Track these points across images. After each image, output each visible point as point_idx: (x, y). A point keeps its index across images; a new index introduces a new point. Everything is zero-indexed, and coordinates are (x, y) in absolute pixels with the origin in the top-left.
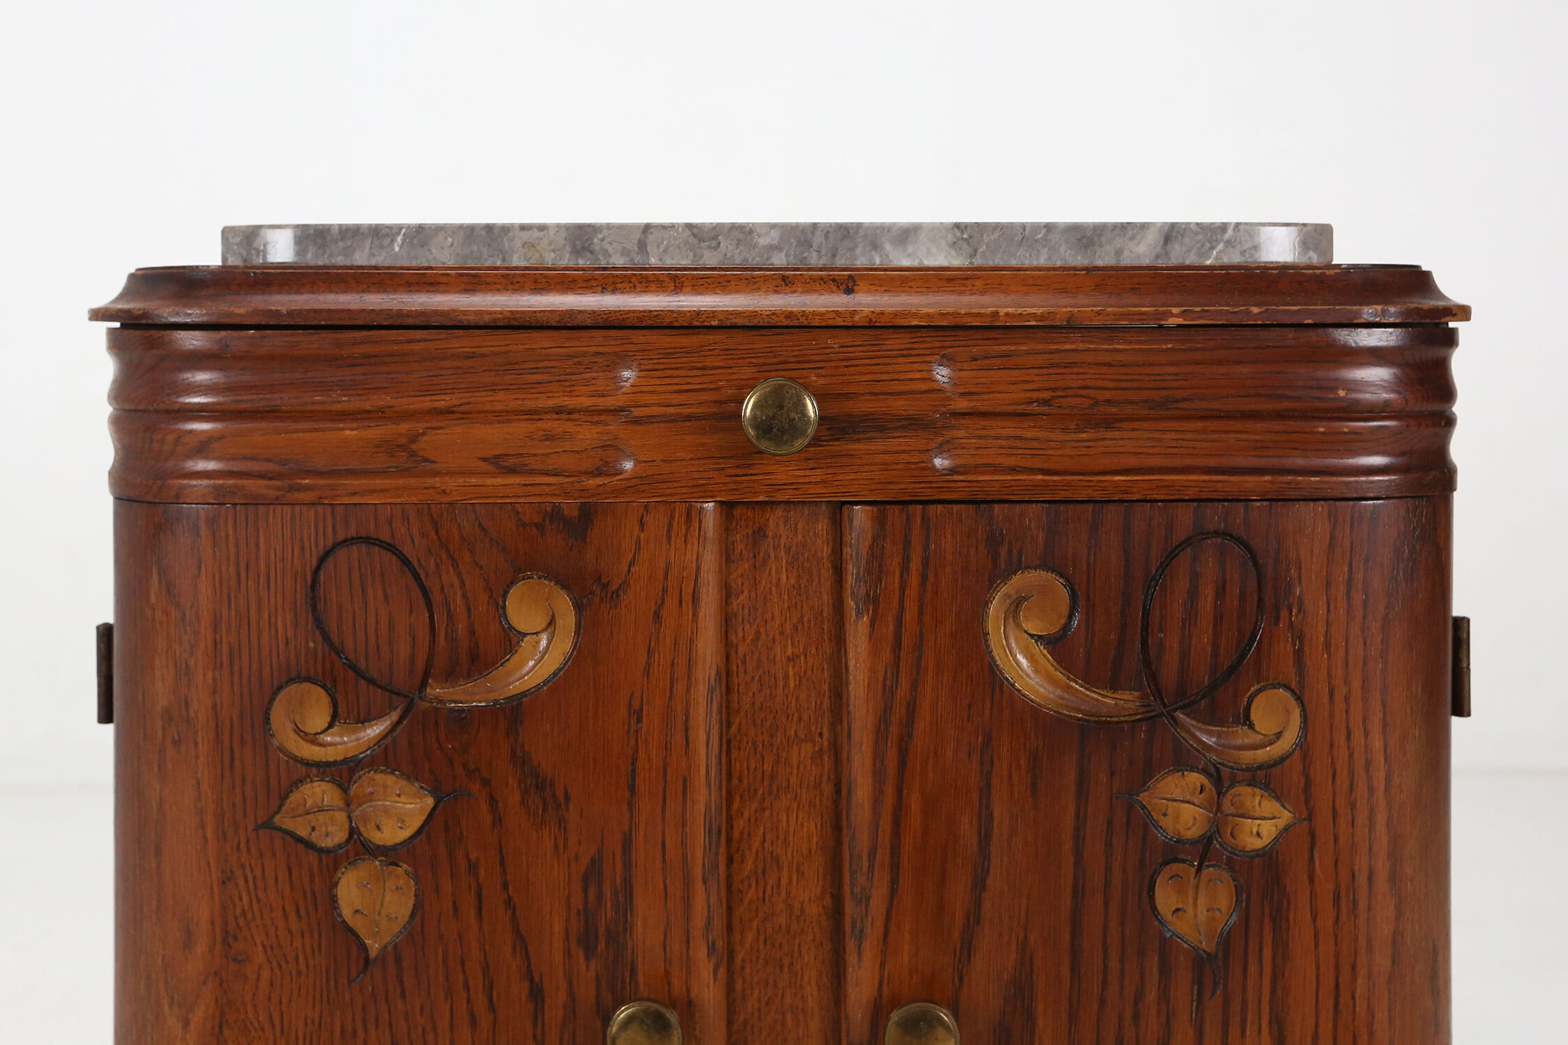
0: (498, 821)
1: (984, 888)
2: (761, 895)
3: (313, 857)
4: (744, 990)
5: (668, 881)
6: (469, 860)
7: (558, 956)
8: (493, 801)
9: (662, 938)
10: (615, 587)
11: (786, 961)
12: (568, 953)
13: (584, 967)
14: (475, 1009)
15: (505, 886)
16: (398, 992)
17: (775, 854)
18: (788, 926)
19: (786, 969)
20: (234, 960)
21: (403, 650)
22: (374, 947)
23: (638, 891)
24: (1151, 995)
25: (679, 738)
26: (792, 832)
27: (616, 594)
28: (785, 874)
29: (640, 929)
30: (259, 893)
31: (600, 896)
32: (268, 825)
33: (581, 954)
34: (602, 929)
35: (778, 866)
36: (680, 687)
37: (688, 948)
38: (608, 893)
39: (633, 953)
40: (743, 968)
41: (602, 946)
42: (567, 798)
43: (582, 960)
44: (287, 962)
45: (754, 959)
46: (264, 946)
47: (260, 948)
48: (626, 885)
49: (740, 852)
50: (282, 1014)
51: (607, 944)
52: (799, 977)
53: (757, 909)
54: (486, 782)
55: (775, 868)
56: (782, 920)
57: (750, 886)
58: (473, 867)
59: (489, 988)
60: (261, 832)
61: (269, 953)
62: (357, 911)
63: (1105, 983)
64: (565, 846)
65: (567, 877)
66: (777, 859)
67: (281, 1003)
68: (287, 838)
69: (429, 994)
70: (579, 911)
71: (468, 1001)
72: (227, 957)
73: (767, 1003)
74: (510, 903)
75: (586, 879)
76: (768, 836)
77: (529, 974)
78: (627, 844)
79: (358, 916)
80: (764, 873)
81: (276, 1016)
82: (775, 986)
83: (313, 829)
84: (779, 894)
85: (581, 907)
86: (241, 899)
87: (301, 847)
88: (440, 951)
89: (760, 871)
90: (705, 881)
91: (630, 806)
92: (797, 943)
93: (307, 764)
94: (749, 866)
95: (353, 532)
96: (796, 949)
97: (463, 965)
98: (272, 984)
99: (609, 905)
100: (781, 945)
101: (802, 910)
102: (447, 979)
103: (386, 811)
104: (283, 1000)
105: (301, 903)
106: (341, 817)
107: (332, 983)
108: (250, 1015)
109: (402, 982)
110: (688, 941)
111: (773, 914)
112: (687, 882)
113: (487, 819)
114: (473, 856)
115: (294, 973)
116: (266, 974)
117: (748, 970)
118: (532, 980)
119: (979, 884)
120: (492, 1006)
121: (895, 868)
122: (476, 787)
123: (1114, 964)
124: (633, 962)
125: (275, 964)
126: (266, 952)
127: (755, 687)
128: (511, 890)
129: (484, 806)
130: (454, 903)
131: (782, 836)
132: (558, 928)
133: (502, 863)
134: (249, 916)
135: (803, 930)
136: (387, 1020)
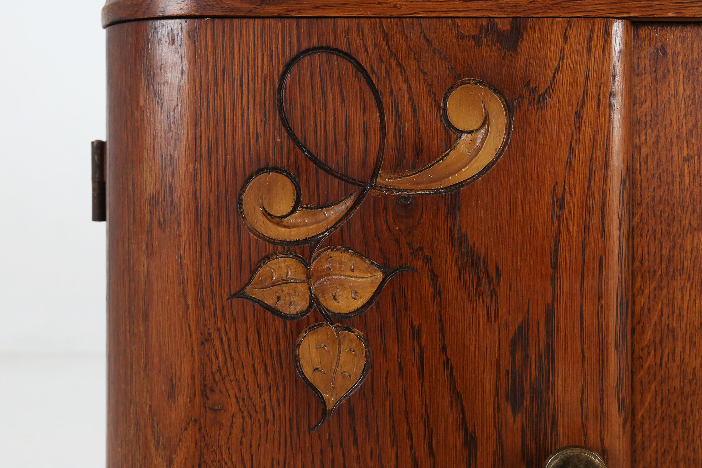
0: (438, 293)
2: (658, 362)
3: (278, 322)
4: (643, 442)
5: (585, 346)
6: (412, 326)
7: (489, 410)
8: (434, 276)
9: (580, 396)
10: (541, 91)
11: (680, 418)
12: (497, 408)
13: (511, 421)
14: (417, 455)
15: (444, 349)
16: (352, 439)
17: (671, 326)
18: (682, 388)
19: (679, 425)
20: (211, 409)
21: (358, 143)
22: (331, 399)
23: (559, 355)
25: (595, 223)
26: (685, 308)
27: (543, 97)
28: (679, 343)
29: (560, 388)
30: (233, 353)
31: (526, 358)
32: (240, 294)
33: (509, 408)
34: (527, 388)
35: (674, 338)
36: (597, 178)
37: (602, 405)
38: (533, 356)
39: (554, 408)
40: (642, 423)
41: (527, 402)
42: (498, 273)
43: (509, 413)
44: (257, 412)
45: (652, 416)
46: (237, 398)
47: (234, 400)
48: (548, 349)
49: (641, 325)
50: (252, 456)
51: (532, 401)
52: (691, 432)
53: (655, 374)
54: (428, 260)
55: (671, 338)
56: (677, 383)
57: (649, 353)
58: (416, 334)
59: (430, 436)
60: (234, 300)
61: (241, 403)
62: (316, 369)
64: (496, 316)
65: (497, 343)
66: (673, 331)
67: (251, 446)
68: (257, 306)
69: (378, 441)
70: (507, 372)
71: (411, 448)
72: (205, 407)
73: (663, 454)
74: (448, 362)
75: (514, 343)
76: (665, 310)
77: (464, 424)
78: (550, 314)
79: (317, 374)
80: (661, 343)
81: (247, 457)
82: (670, 440)
83: (279, 299)
84: (674, 361)
85: (509, 368)
86: (217, 358)
87: (269, 314)
88: (388, 404)
89: (658, 341)
90: (617, 347)
91: (553, 281)
92: (689, 403)
93: (273, 242)
94: (648, 336)
95: (315, 43)
96: (689, 408)
97: (407, 418)
98: (243, 430)
99: (533, 366)
100: (675, 404)
101: (694, 374)
102: (393, 427)
103: (341, 284)
104: (253, 444)
105: (269, 362)
106: (302, 288)
107: (295, 431)
108: (225, 457)
109: (355, 431)
110: (602, 399)
111: (669, 378)
112: (602, 347)
113: (429, 292)
114: (416, 323)
115: (262, 421)
116: (238, 421)
117: (646, 426)
118: (466, 430)
120: (431, 453)
122: (419, 264)
124: (554, 416)
125: (246, 413)
126: (238, 403)
127: (655, 182)
128: (449, 353)
129: (426, 281)
130: (400, 364)
131: (677, 311)
132: (489, 386)
133: (442, 330)
134: (224, 372)
135: (694, 392)
136: (342, 462)
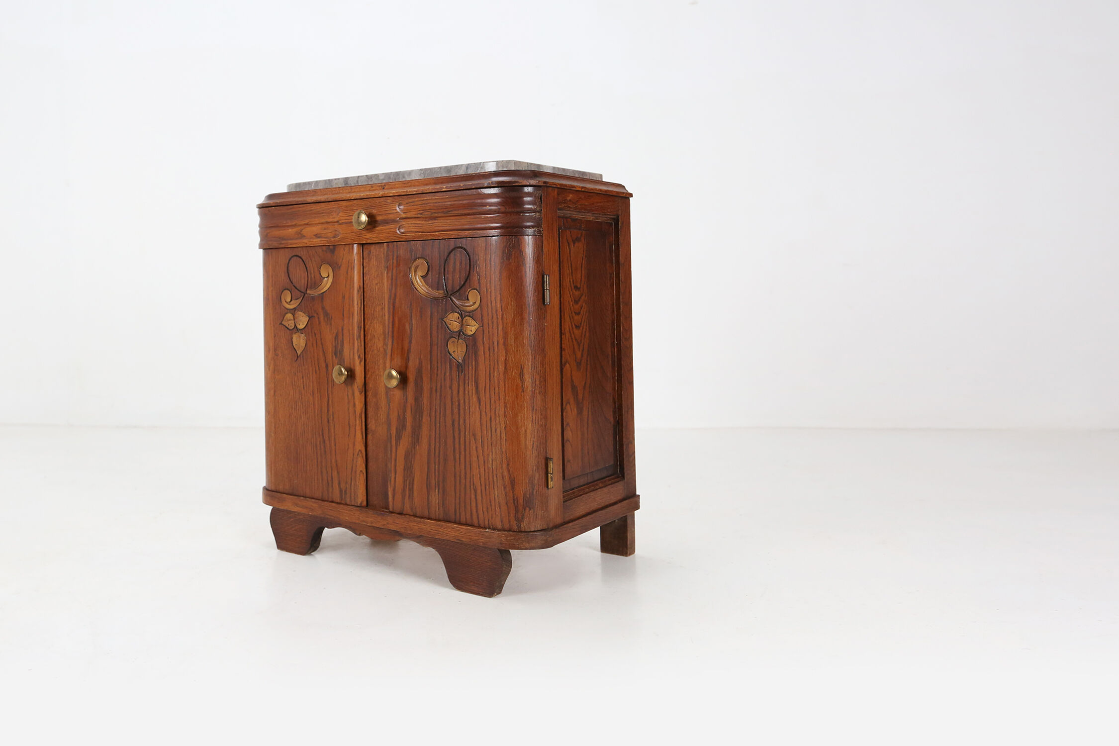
0: (320, 323)
1: (411, 343)
2: (372, 345)
3: (289, 331)
5: (350, 339)
6: (315, 333)
7: (331, 358)
8: (318, 318)
9: (349, 353)
10: (339, 265)
11: (377, 362)
12: (332, 356)
14: (316, 369)
16: (303, 365)
21: (303, 281)
22: (299, 353)
23: (345, 342)
24: (448, 374)
25: (351, 303)
27: (340, 267)
28: (376, 340)
29: (345, 351)
32: (281, 324)
33: (335, 357)
34: (338, 351)
36: (351, 290)
37: (354, 356)
38: (339, 342)
39: (344, 357)
40: (368, 364)
41: (338, 355)
42: (332, 318)
44: (285, 356)
47: (280, 353)
48: (342, 340)
49: (367, 334)
50: (284, 368)
54: (317, 314)
56: (376, 352)
57: (369, 343)
58: (315, 335)
59: (319, 365)
61: (282, 354)
62: (296, 344)
63: (437, 370)
64: (332, 330)
65: (332, 337)
66: (374, 336)
68: (284, 327)
69: (308, 364)
71: (315, 367)
74: (322, 344)
75: (335, 338)
76: (373, 330)
78: (342, 329)
79: (296, 346)
80: (372, 340)
83: (289, 325)
85: (334, 345)
87: (286, 329)
88: (310, 354)
90: (357, 339)
91: (343, 320)
93: (287, 309)
95: (294, 254)
97: (314, 358)
98: (282, 361)
99: (339, 345)
102: (311, 361)
103: (301, 321)
104: (284, 365)
105: (287, 342)
106: (293, 322)
107: (292, 362)
109: (304, 362)
110: (354, 354)
112: (354, 340)
113: (318, 323)
115: (286, 358)
116: (281, 359)
118: (326, 362)
119: (410, 342)
120: (319, 369)
121: (393, 337)
122: (315, 315)
123: (439, 365)
124: (344, 359)
125: (283, 356)
127: (369, 291)
128: (322, 340)
129: (317, 320)
130: (312, 343)
131: (375, 330)
132: (330, 350)
133: (320, 334)
136: (301, 371)
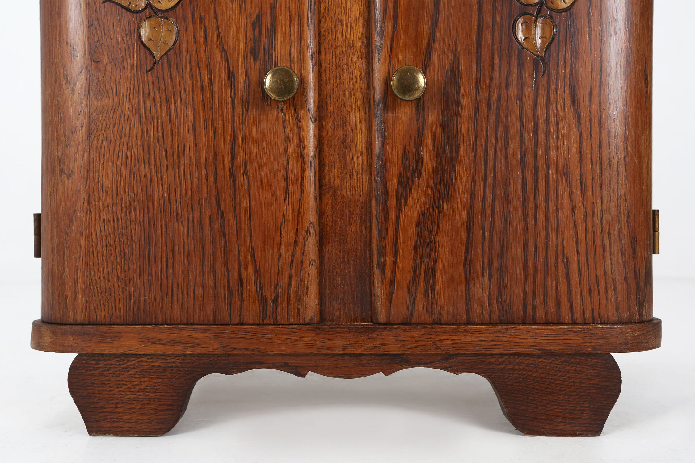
1: (436, 26)
2: (334, 38)
3: (129, 15)
4: (326, 80)
5: (292, 24)
6: (201, 16)
7: (242, 59)
9: (289, 51)
11: (345, 67)
12: (246, 58)
13: (253, 65)
14: (204, 84)
15: (217, 28)
16: (169, 76)
17: (340, 19)
18: (346, 52)
19: (345, 71)
20: (94, 61)
22: (158, 55)
23: (278, 30)
24: (514, 76)
26: (348, 9)
28: (344, 27)
29: (279, 47)
30: (106, 32)
31: (260, 31)
32: (109, 1)
33: (252, 59)
34: (262, 47)
35: (342, 25)
37: (300, 55)
38: (264, 31)
39: (276, 58)
40: (325, 70)
41: (261, 55)
43: (252, 61)
44: (118, 63)
45: (331, 66)
46: (108, 55)
47: (106, 56)
48: (272, 26)
49: (324, 18)
50: (116, 86)
51: (264, 54)
52: (352, 75)
53: (332, 44)
55: (340, 25)
56: (344, 48)
57: (329, 33)
58: (202, 20)
59: (210, 74)
60: (106, 4)
61: (110, 58)
62: (150, 40)
63: (492, 70)
64: (245, 10)
65: (245, 24)
66: (341, 21)
67: (116, 81)
68: (118, 7)
69: (183, 77)
70: (251, 39)
71: (201, 80)
72: (91, 60)
73: (337, 86)
74: (219, 35)
75: (254, 24)
76: (337, 11)
77: (228, 67)
78: (273, 8)
79: (150, 41)
80: (335, 27)
81: (114, 86)
82: (340, 79)
83: (130, 3)
84: (342, 37)
85: (252, 37)
86: (97, 34)
87: (124, 10)
88: (188, 57)
89: (333, 27)
90: (308, 25)
92: (350, 59)
94: (329, 24)
96: (350, 62)
97: (198, 65)
98: (111, 72)
99: (264, 36)
100: (343, 60)
101: (353, 44)
102: (191, 69)
104: (117, 80)
105: (124, 36)
107: (139, 72)
108: (102, 86)
109: (170, 72)
110: (300, 52)
111: (339, 46)
112: (300, 24)
114: (203, 14)
115: (122, 67)
116: (109, 68)
117: (328, 72)
118: (229, 70)
119: (434, 25)
120: (211, 83)
121: (395, 17)
123: (496, 61)
124: (275, 62)
125: (113, 63)
126: (108, 57)
128: (220, 30)
130: (194, 36)
131: (343, 11)
132: (241, 46)
133: (216, 18)
134: (101, 42)
135: (353, 53)
136: (164, 88)
